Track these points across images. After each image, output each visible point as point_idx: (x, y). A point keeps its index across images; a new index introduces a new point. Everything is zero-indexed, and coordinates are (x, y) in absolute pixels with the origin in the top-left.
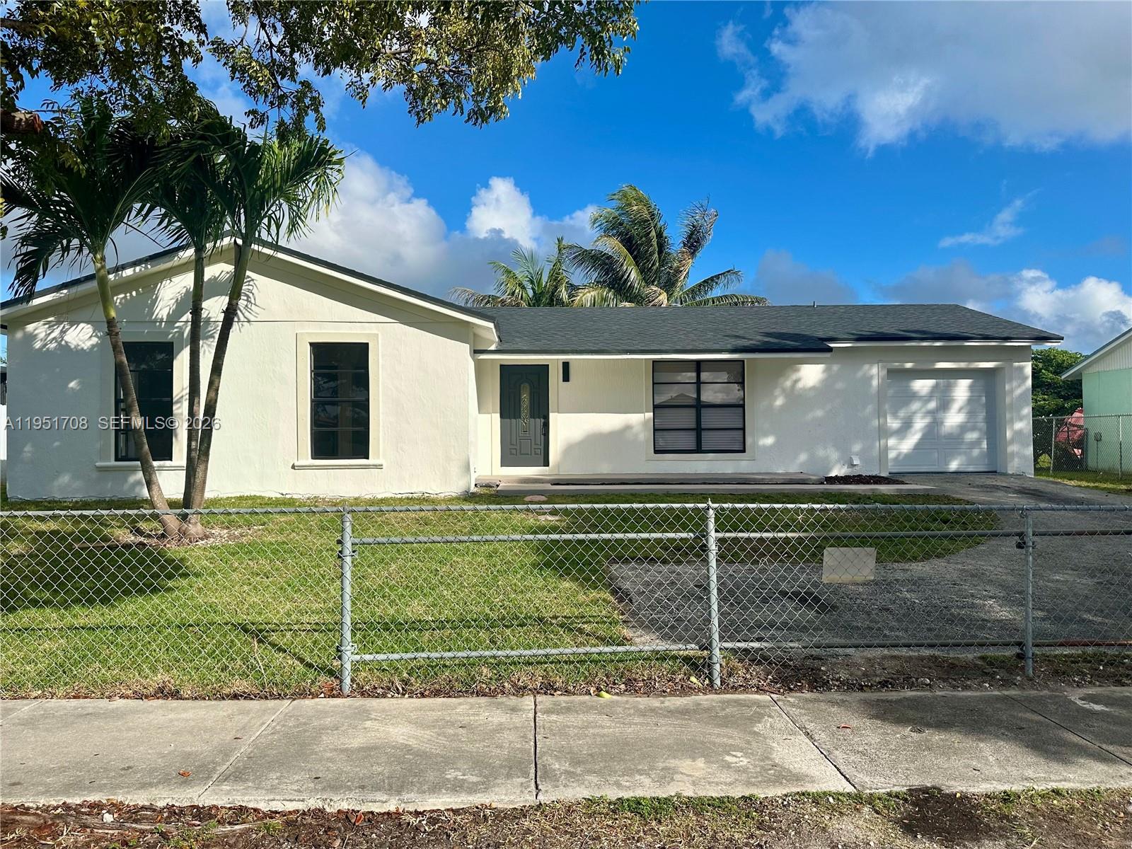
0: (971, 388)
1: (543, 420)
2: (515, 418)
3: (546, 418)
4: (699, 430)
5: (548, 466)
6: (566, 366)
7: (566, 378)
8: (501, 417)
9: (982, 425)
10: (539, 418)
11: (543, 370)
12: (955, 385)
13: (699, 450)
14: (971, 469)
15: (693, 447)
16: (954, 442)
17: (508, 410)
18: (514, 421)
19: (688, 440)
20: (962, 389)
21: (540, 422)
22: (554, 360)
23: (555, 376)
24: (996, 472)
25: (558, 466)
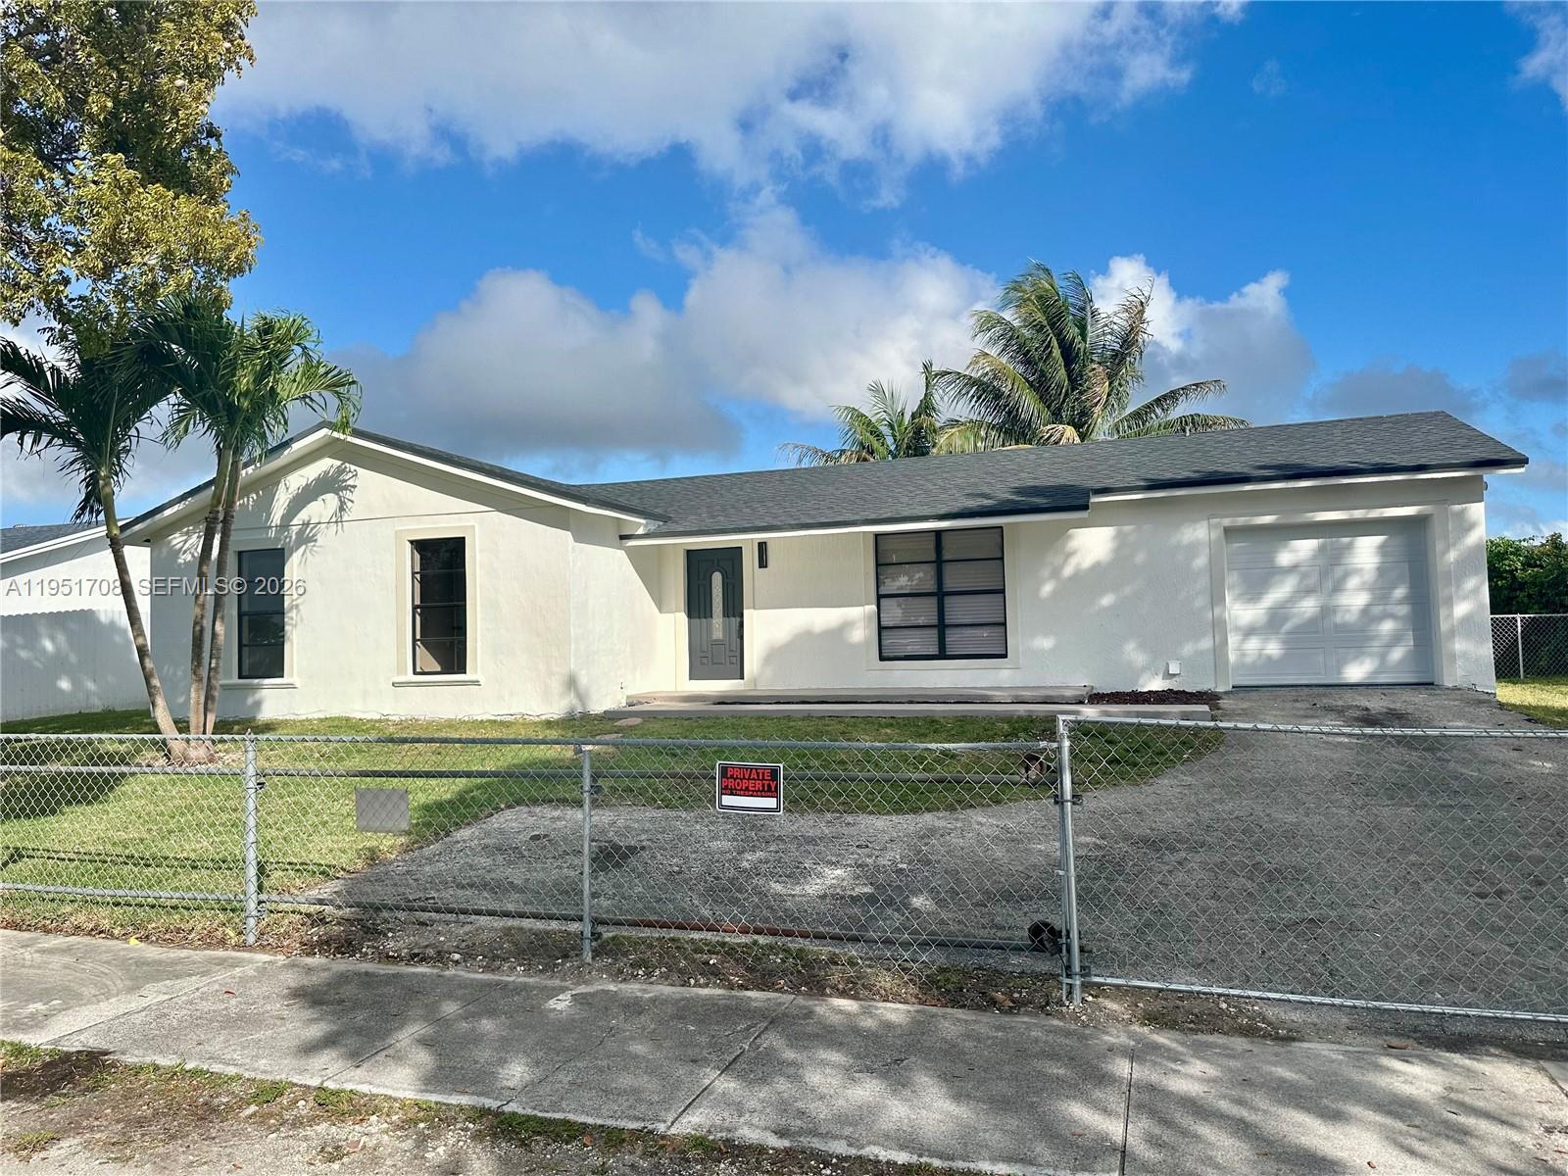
0: (1382, 549)
1: (738, 619)
2: (705, 618)
3: (742, 615)
4: (942, 627)
5: (743, 679)
6: (762, 547)
7: (763, 563)
8: (689, 616)
9: (1403, 610)
10: (734, 617)
11: (737, 552)
12: (1350, 547)
13: (942, 655)
14: (1382, 679)
15: (934, 650)
16: (1355, 637)
17: (697, 606)
18: (704, 620)
19: (927, 642)
20: (1366, 551)
21: (735, 621)
22: (747, 541)
23: (750, 559)
24: (1432, 684)
25: (755, 681)
